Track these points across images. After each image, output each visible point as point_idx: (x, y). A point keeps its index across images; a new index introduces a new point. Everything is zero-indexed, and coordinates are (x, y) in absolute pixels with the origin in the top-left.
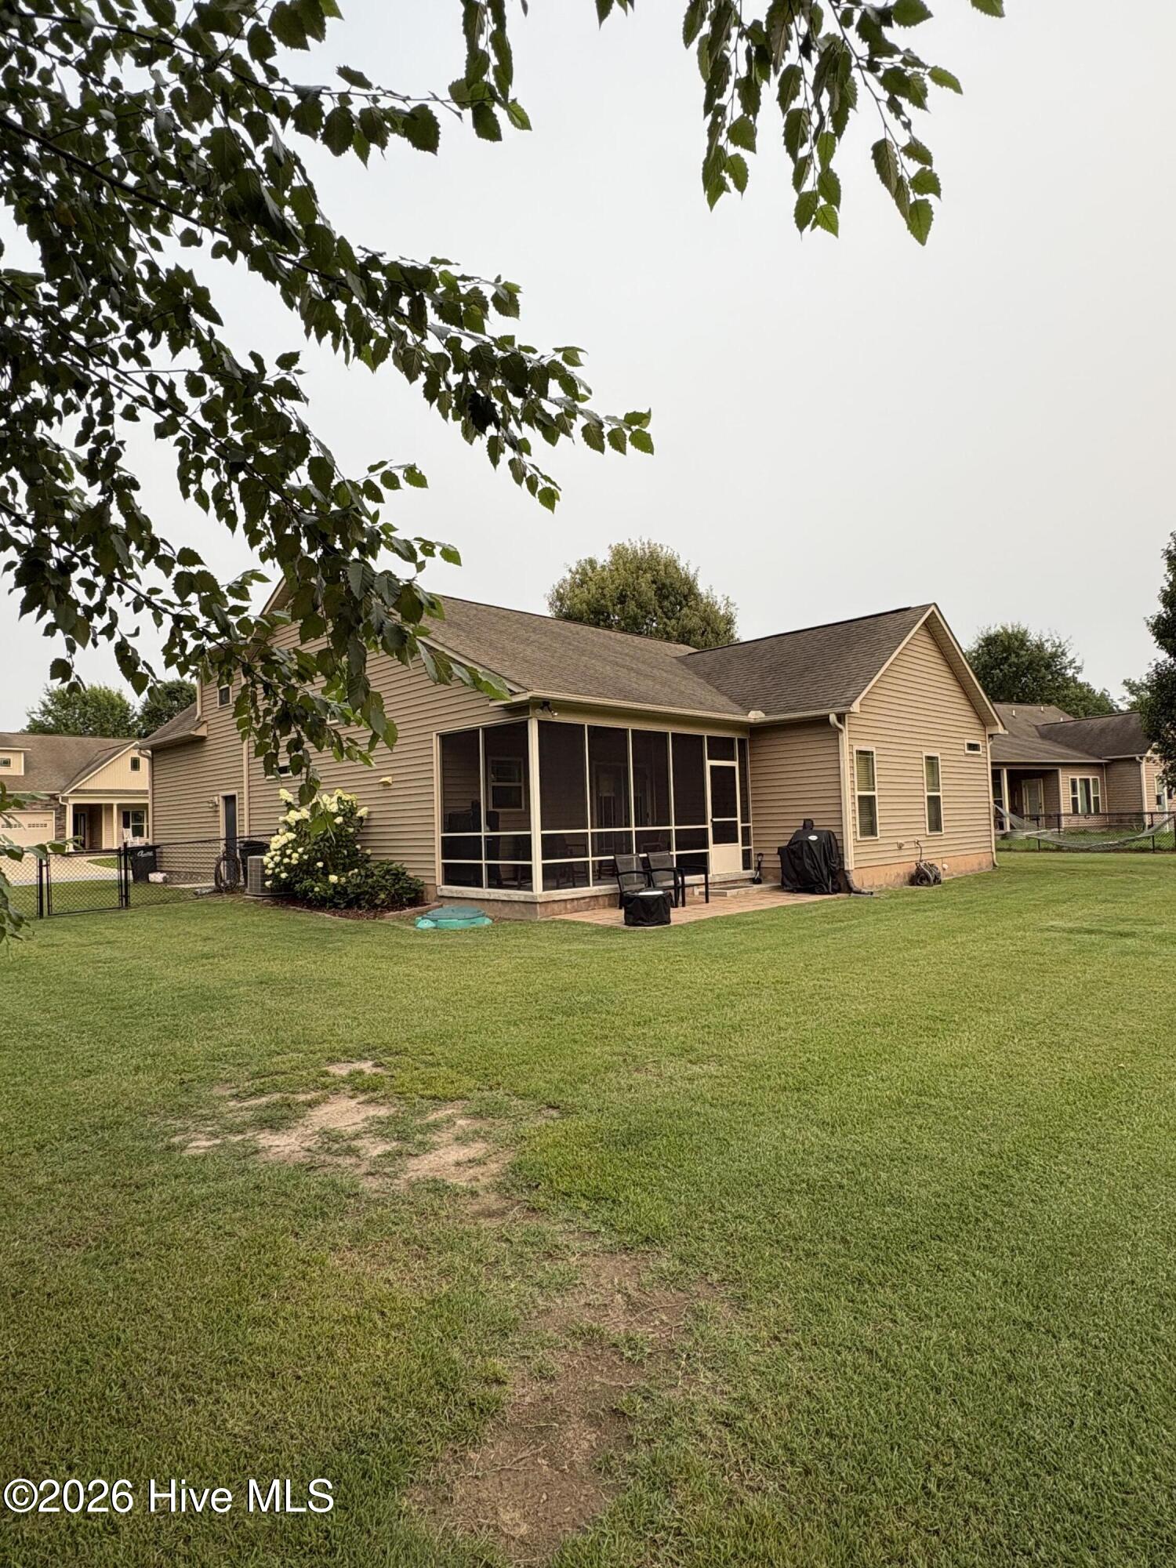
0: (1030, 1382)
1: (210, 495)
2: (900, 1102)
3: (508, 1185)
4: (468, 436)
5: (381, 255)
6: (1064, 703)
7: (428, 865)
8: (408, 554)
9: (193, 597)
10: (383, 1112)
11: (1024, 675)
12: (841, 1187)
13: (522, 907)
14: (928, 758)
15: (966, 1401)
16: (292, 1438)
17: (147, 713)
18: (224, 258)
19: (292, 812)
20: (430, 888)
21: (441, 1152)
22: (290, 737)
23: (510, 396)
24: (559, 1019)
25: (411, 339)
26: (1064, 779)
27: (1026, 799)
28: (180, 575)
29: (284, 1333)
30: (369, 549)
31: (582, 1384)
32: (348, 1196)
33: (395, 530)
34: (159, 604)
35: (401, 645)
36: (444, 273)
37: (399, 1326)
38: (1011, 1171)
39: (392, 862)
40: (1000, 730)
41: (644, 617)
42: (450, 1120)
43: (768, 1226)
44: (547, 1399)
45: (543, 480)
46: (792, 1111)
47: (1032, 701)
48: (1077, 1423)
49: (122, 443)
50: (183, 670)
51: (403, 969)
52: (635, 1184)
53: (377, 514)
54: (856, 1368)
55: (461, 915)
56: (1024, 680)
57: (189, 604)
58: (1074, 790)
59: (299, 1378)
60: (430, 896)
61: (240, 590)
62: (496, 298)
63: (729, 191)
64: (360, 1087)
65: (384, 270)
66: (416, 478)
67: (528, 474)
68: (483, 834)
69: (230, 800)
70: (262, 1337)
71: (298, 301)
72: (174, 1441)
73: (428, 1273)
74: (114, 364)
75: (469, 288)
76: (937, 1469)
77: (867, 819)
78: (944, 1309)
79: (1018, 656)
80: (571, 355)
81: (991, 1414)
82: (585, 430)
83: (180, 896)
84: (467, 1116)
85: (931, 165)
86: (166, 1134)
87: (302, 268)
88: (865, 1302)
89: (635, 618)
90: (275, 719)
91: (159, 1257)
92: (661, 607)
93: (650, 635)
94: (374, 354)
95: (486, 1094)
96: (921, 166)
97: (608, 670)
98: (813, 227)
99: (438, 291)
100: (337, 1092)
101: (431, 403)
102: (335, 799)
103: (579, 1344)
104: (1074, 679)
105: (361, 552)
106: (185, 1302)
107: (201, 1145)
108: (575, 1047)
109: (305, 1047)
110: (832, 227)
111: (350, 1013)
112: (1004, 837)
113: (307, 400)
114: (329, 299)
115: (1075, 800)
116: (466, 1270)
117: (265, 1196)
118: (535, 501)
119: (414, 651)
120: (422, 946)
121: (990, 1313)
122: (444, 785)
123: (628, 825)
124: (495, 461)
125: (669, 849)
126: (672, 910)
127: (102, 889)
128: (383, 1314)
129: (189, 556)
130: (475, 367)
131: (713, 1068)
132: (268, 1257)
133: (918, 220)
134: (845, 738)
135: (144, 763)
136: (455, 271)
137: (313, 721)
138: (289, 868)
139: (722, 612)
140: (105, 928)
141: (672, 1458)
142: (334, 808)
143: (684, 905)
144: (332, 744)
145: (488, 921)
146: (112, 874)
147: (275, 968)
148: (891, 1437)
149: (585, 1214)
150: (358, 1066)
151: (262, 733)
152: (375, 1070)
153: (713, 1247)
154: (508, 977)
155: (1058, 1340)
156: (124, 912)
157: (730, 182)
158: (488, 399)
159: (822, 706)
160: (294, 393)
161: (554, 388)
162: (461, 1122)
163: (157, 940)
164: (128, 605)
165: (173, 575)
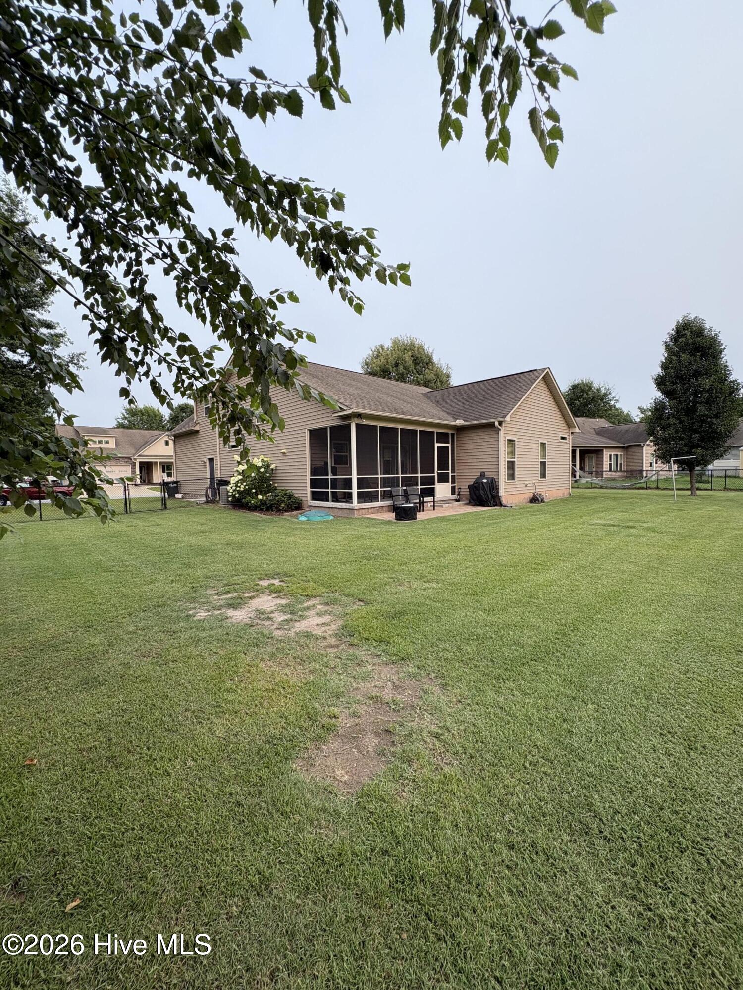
0: (573, 722)
1: (192, 305)
2: (520, 601)
3: (340, 634)
4: (319, 275)
5: (274, 176)
6: (609, 418)
7: (304, 492)
8: (291, 337)
9: (186, 358)
10: (284, 602)
11: (590, 404)
12: (492, 638)
13: (348, 511)
14: (542, 443)
15: (544, 729)
16: (245, 738)
17: (171, 419)
18: (194, 178)
19: (240, 466)
20: (305, 502)
21: (310, 620)
22: (235, 428)
23: (340, 253)
24: (364, 562)
25: (290, 223)
26: (606, 454)
27: (587, 464)
28: (180, 346)
29: (240, 695)
30: (271, 334)
31: (373, 719)
32: (268, 638)
33: (283, 324)
34: (170, 361)
35: (286, 381)
36: (306, 186)
37: (291, 693)
38: (570, 632)
39: (287, 490)
40: (577, 430)
41: (407, 374)
42: (314, 606)
43: (458, 654)
44: (357, 725)
45: (356, 299)
46: (470, 604)
47: (594, 416)
48: (594, 740)
49: (147, 276)
50: (183, 394)
51: (292, 538)
52: (398, 635)
53: (275, 316)
54: (495, 715)
55: (319, 514)
56: (590, 406)
57: (184, 361)
58: (611, 460)
59: (247, 714)
60: (305, 505)
61: (209, 355)
62: (333, 201)
63: (452, 139)
64: (274, 591)
65: (275, 184)
66: (294, 298)
67: (349, 296)
68: (329, 477)
69: (211, 460)
70: (231, 697)
71: (232, 202)
72: (193, 738)
73: (304, 671)
74: (141, 234)
75: (319, 195)
76: (530, 758)
77: (511, 472)
78: (536, 691)
79: (588, 394)
80: (370, 232)
81: (555, 735)
82: (377, 273)
83: (189, 505)
84: (322, 604)
85: (559, 123)
86: (186, 610)
87: (234, 183)
88: (500, 687)
89: (402, 375)
90: (228, 419)
91: (184, 662)
92: (416, 369)
93: (411, 382)
94: (271, 231)
95: (331, 594)
96: (554, 123)
97: (390, 399)
98: (495, 160)
99: (303, 196)
100: (263, 593)
101: (301, 257)
102: (260, 460)
103: (371, 703)
104: (614, 406)
105: (267, 335)
106: (196, 681)
107: (202, 615)
108: (372, 575)
109: (248, 573)
110: (505, 159)
111: (268, 558)
112: (576, 481)
113: (238, 254)
114: (248, 200)
115: (610, 465)
116: (321, 670)
117: (231, 637)
118: (352, 309)
119: (293, 384)
120: (301, 528)
121: (557, 693)
122: (311, 454)
123: (398, 473)
124: (332, 289)
125: (417, 485)
126: (418, 513)
127: (154, 501)
128: (284, 688)
129: (184, 337)
130: (323, 238)
131: (434, 585)
132: (232, 663)
133: (551, 154)
134: (502, 433)
135: (171, 443)
136: (312, 185)
137: (246, 421)
138: (239, 492)
139: (445, 372)
140: (156, 519)
141: (412, 751)
142: (260, 464)
143: (423, 511)
144: (255, 432)
145: (332, 518)
146: (158, 494)
147: (234, 537)
148: (510, 744)
149: (375, 647)
150: (272, 581)
151: (222, 426)
152: (280, 583)
153: (433, 663)
154: (341, 543)
155: (587, 704)
156: (164, 512)
157: (453, 134)
158: (329, 255)
159: (491, 418)
160: (231, 250)
161: (362, 250)
162: (319, 607)
163: (180, 525)
164: (155, 361)
165: (176, 346)
